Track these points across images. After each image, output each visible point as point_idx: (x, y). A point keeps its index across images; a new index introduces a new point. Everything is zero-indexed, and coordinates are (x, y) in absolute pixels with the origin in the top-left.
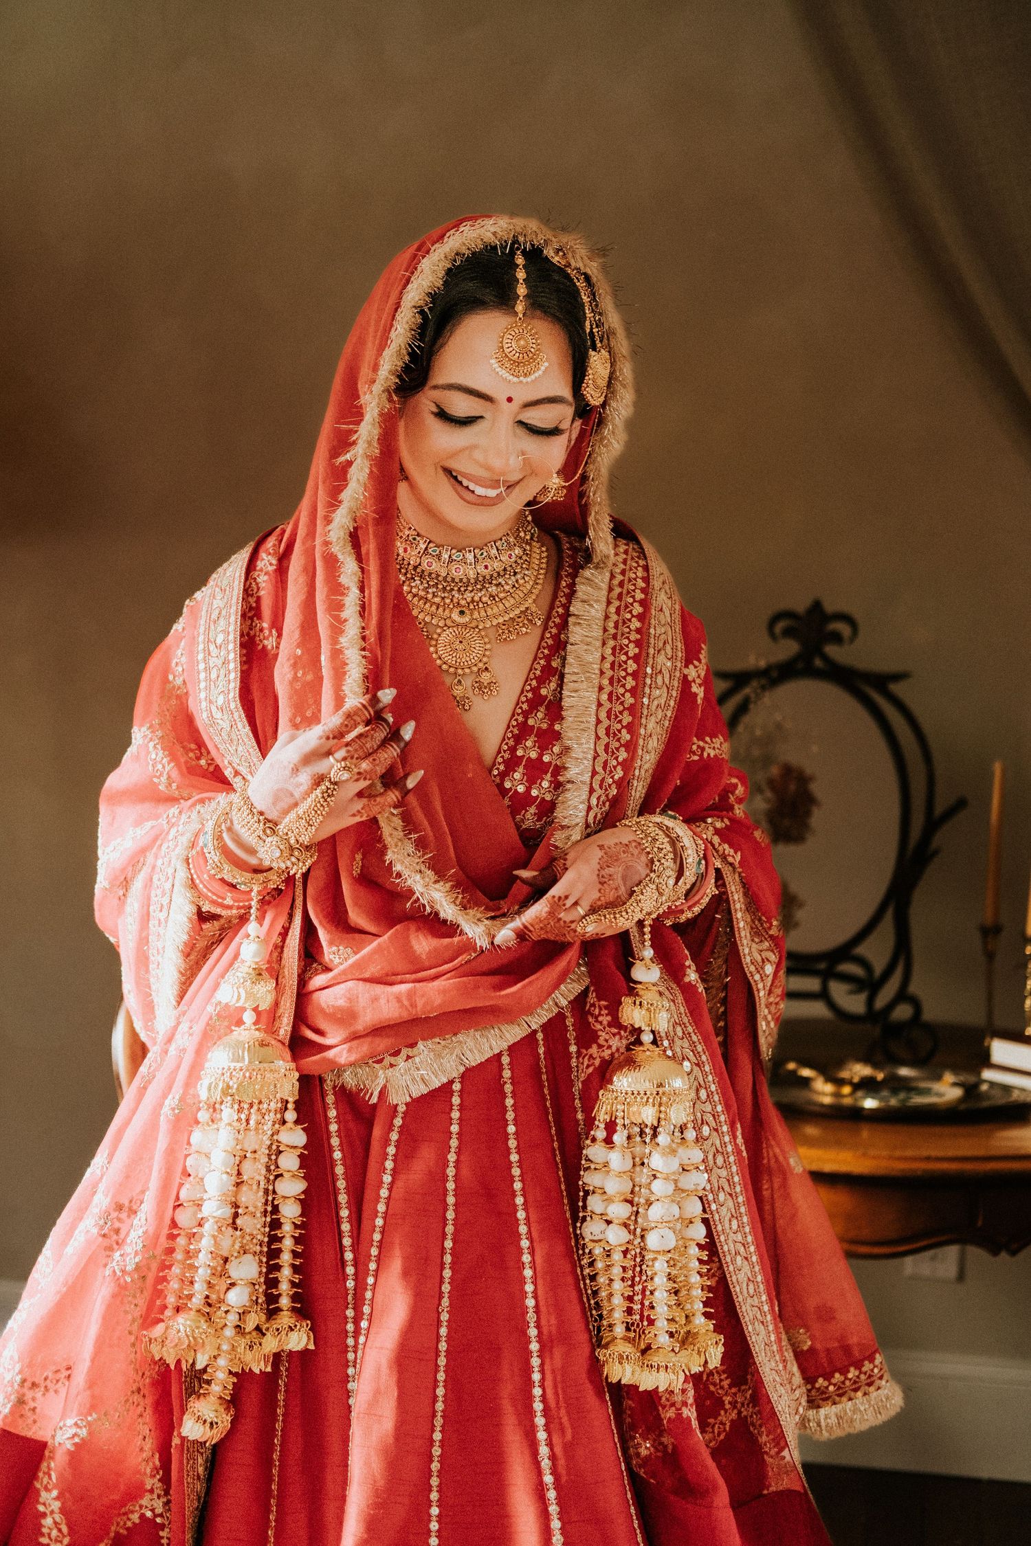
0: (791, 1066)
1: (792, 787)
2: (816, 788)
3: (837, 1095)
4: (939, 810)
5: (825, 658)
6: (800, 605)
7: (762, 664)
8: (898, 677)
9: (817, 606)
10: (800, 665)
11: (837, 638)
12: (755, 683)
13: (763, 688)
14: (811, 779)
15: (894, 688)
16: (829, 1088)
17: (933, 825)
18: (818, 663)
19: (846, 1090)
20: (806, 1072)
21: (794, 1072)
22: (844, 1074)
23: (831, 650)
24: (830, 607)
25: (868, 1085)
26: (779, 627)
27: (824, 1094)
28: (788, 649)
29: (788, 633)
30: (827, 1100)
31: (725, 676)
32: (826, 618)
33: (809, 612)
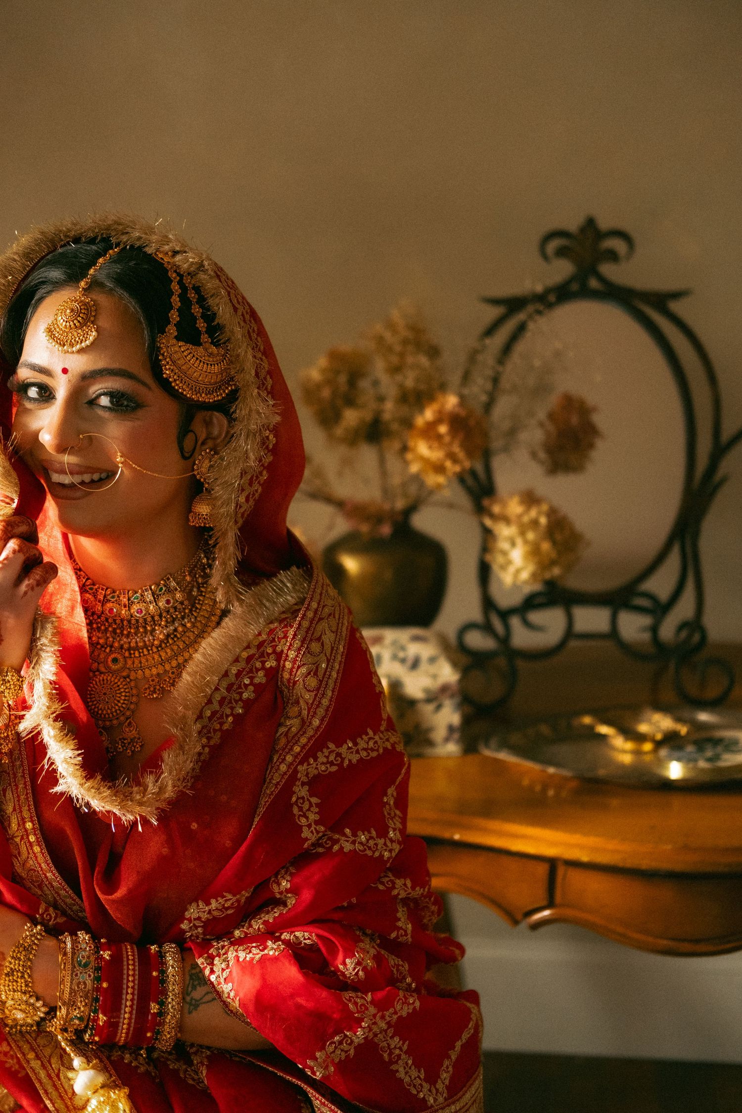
0: (587, 720)
1: (575, 420)
2: (598, 419)
3: (637, 753)
4: (726, 435)
5: (601, 279)
6: (573, 223)
7: (539, 288)
8: (676, 295)
9: (590, 222)
10: (575, 287)
11: (612, 256)
12: (530, 308)
13: (539, 312)
14: (594, 409)
15: (675, 306)
16: (629, 746)
17: (719, 451)
18: (594, 283)
19: (648, 747)
20: (604, 729)
21: (591, 728)
22: (643, 728)
23: (608, 270)
24: (604, 224)
25: (671, 741)
26: (553, 246)
27: (624, 751)
28: (562, 270)
29: (561, 252)
30: (627, 759)
31: (495, 302)
32: (600, 235)
33: (583, 230)
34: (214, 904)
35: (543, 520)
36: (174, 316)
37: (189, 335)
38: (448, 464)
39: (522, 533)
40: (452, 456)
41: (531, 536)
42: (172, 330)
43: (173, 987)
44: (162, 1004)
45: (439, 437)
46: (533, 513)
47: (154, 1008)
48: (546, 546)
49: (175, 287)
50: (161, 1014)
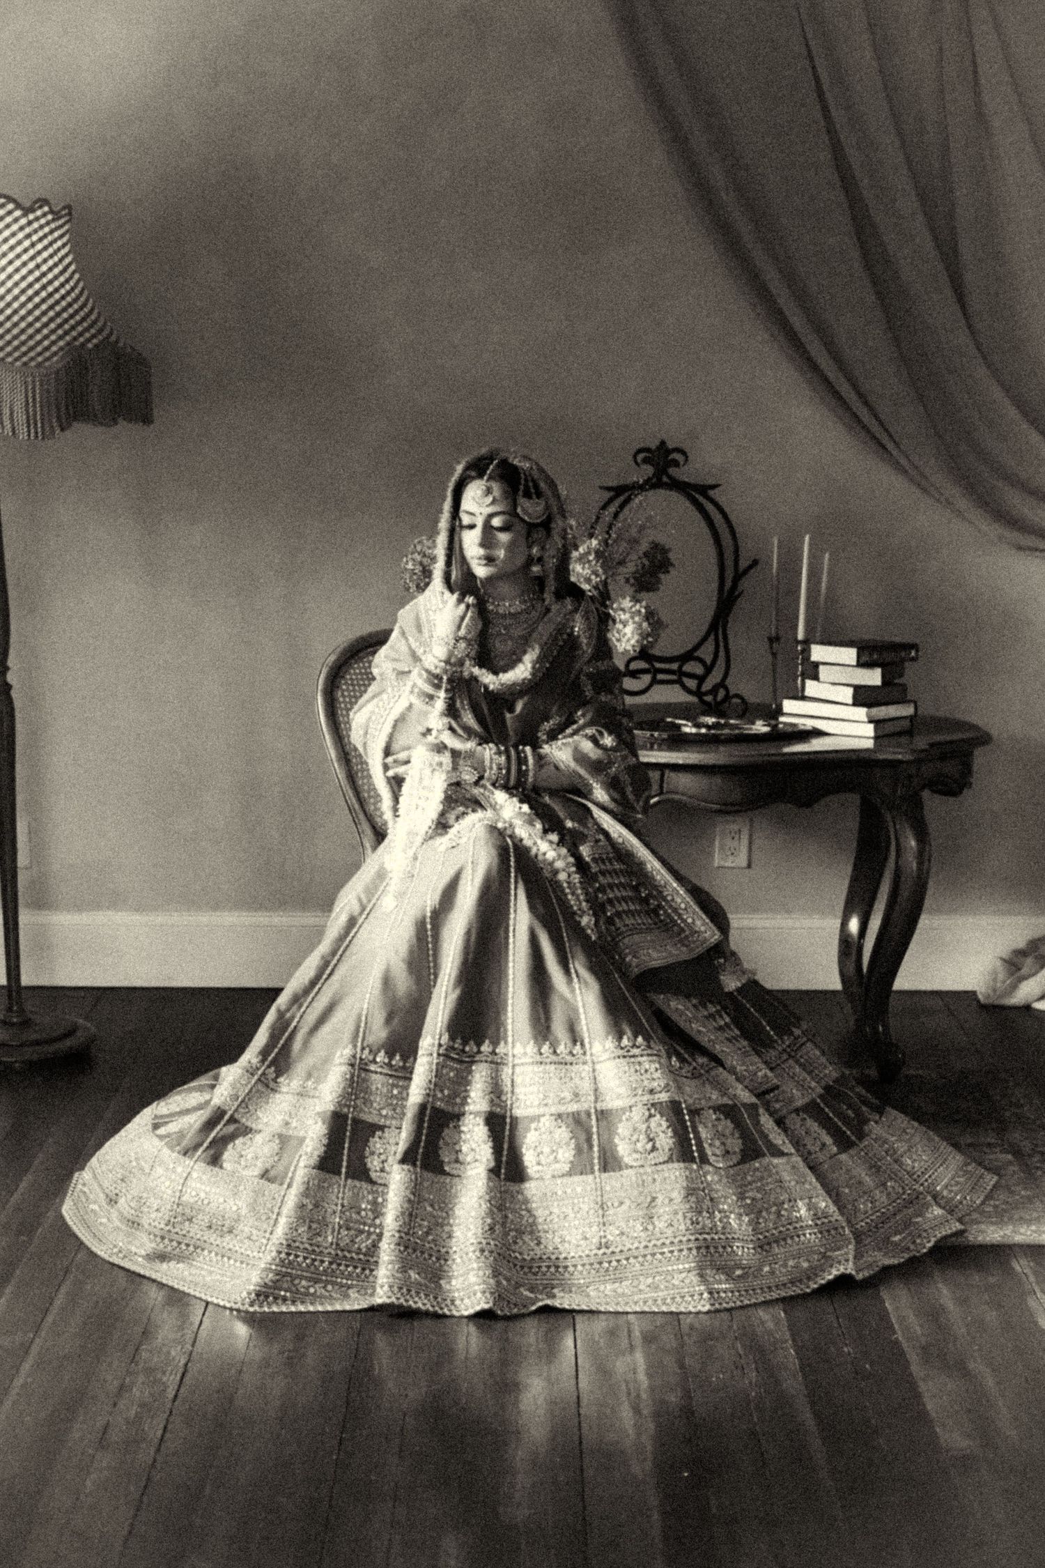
0: (669, 719)
1: (658, 557)
2: (671, 556)
4: (742, 567)
5: (669, 477)
6: (653, 444)
7: (634, 481)
8: (712, 487)
9: (663, 443)
10: (655, 481)
11: (676, 464)
12: (630, 492)
13: (636, 495)
14: (669, 550)
15: (711, 493)
16: (694, 730)
17: (738, 577)
18: (665, 479)
19: (704, 729)
20: (678, 722)
21: (673, 722)
22: (700, 721)
23: (672, 471)
24: (670, 445)
25: (716, 727)
26: (640, 457)
28: (647, 471)
29: (645, 461)
31: (609, 489)
32: (669, 452)
33: (658, 448)
34: (551, 722)
35: (643, 610)
36: (522, 487)
37: (527, 495)
38: (593, 577)
39: (632, 618)
40: (596, 573)
41: (637, 619)
42: (521, 493)
43: (531, 761)
44: (527, 766)
45: (589, 562)
46: (638, 607)
47: (524, 768)
48: (645, 625)
49: (522, 475)
50: (527, 770)
